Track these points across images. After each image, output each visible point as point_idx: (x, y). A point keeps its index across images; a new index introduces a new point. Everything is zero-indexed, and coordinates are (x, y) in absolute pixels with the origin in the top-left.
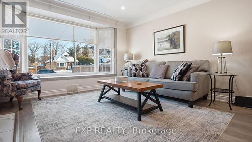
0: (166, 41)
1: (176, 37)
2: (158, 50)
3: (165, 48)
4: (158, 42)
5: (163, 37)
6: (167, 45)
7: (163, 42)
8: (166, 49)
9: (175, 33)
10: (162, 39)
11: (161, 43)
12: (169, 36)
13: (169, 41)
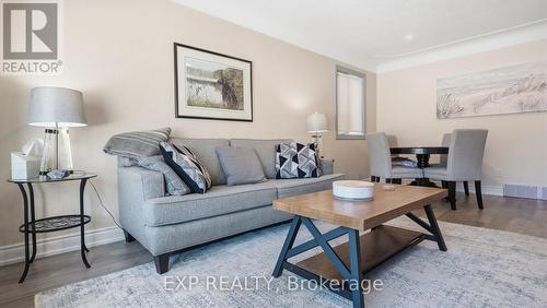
0: (214, 84)
1: (237, 84)
2: (190, 103)
5: (205, 69)
6: (216, 96)
7: (205, 82)
8: (213, 106)
9: (236, 73)
10: (201, 73)
11: (197, 85)
12: (220, 72)
13: (221, 87)
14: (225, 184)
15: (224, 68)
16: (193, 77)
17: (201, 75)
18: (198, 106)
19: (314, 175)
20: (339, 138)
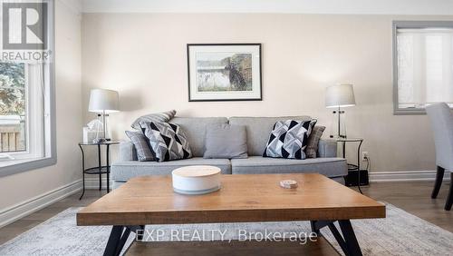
0: (222, 71)
1: (244, 67)
2: (200, 90)
3: (219, 85)
4: (200, 71)
5: (212, 59)
6: (224, 80)
7: (213, 71)
8: (221, 89)
9: (241, 57)
10: (208, 63)
11: (206, 74)
12: (228, 60)
13: (228, 72)
14: (202, 156)
15: (230, 55)
16: (202, 68)
17: (210, 65)
18: (208, 91)
19: (298, 156)
20: (398, 112)
